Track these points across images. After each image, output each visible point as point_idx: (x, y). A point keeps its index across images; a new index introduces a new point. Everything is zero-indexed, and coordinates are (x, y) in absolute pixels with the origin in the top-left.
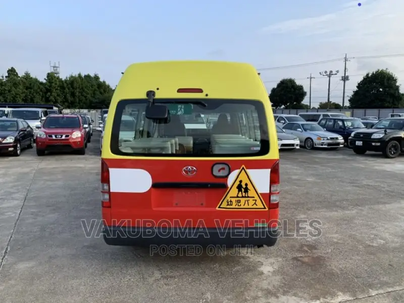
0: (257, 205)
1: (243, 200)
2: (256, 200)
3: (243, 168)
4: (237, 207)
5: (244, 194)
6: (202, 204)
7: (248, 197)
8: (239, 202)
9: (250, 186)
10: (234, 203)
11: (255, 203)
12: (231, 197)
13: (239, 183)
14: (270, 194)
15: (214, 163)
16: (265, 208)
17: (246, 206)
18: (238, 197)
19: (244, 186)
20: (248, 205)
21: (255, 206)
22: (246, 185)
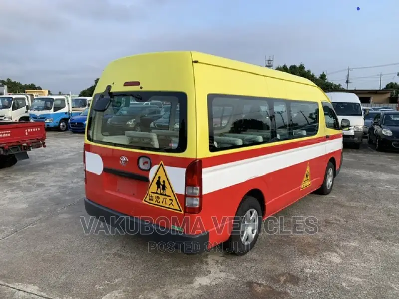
0: (173, 205)
1: (161, 197)
2: (171, 200)
3: (161, 165)
4: (156, 203)
5: (162, 191)
6: (134, 194)
7: (165, 195)
8: (158, 198)
9: (166, 184)
10: (154, 199)
11: (171, 203)
12: (152, 192)
13: (158, 179)
14: (185, 196)
15: (140, 156)
16: (180, 211)
17: (164, 205)
18: (157, 193)
19: (162, 183)
20: (166, 204)
21: (171, 206)
22: (164, 182)
